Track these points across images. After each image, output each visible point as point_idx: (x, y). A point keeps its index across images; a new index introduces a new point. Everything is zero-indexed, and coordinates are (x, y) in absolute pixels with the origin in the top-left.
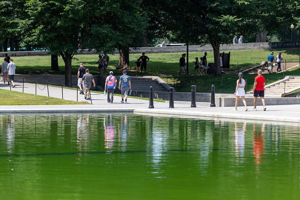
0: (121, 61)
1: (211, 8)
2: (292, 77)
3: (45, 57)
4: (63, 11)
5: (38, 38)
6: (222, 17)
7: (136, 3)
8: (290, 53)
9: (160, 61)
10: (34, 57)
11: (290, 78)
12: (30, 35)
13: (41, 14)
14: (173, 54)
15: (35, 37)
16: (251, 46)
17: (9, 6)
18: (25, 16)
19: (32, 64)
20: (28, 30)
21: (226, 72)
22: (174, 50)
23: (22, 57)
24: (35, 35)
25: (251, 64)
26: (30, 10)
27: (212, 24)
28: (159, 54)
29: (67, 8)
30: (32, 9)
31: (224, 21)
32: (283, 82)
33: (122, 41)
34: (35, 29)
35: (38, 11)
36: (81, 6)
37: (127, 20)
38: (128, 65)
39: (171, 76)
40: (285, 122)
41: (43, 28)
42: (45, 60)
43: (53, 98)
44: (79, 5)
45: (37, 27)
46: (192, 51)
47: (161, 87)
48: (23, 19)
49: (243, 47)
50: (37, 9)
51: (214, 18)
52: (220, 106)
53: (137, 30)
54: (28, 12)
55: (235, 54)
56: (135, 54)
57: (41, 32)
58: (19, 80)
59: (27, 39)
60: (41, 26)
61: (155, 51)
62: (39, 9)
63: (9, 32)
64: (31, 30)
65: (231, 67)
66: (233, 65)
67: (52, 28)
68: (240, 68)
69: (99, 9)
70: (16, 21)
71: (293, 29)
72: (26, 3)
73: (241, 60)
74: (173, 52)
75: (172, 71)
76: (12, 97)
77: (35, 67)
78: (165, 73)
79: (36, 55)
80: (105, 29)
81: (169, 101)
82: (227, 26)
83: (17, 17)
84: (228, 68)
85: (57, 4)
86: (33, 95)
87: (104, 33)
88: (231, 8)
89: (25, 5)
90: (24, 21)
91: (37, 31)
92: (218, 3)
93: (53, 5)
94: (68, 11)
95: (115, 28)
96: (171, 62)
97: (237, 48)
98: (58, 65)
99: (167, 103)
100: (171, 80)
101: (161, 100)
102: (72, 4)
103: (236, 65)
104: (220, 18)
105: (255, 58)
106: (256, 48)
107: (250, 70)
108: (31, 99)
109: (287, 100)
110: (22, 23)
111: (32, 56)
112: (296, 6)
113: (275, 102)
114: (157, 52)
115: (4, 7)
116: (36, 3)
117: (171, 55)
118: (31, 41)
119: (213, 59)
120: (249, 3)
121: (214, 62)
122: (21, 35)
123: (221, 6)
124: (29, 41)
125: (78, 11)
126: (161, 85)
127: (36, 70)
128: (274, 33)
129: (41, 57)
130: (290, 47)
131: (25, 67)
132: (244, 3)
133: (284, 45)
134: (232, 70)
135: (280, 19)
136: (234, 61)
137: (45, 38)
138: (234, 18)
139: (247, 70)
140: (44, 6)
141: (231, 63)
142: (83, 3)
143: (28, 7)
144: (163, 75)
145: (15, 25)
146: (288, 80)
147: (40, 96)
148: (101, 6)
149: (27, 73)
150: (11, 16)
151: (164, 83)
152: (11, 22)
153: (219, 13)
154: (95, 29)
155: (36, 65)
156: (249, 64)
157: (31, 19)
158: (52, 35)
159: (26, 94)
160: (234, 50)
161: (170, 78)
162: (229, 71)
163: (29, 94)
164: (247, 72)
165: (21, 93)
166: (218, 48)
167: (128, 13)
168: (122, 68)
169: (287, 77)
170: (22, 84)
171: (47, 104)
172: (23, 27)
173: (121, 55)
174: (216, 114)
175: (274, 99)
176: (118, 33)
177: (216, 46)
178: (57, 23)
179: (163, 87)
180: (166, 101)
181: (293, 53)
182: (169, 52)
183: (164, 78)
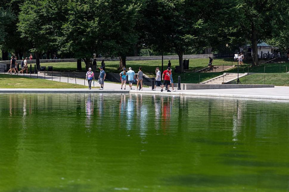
0: (121, 64)
1: (178, 30)
2: (228, 73)
3: (73, 63)
4: (86, 32)
5: (69, 49)
6: (185, 36)
7: (131, 27)
8: (226, 61)
9: (145, 65)
10: (66, 62)
11: (226, 74)
12: (64, 47)
13: (72, 33)
14: (153, 61)
15: (67, 48)
16: (202, 57)
17: (51, 28)
18: (61, 35)
19: (66, 67)
20: (63, 44)
21: (186, 72)
22: (154, 58)
23: (59, 63)
24: (67, 47)
25: (202, 67)
26: (64, 31)
27: (179, 40)
28: (144, 61)
29: (89, 30)
30: (65, 30)
31: (186, 39)
32: (222, 76)
33: (122, 50)
34: (67, 43)
35: (70, 31)
36: (98, 29)
37: (125, 37)
38: (125, 67)
39: (152, 73)
40: (225, 97)
41: (72, 43)
42: (73, 64)
43: (79, 85)
44: (96, 28)
45: (69, 42)
46: (165, 59)
47: (146, 80)
48: (60, 37)
49: (197, 57)
50: (69, 31)
51: (180, 36)
52: (184, 89)
53: (131, 43)
54: (63, 32)
55: (192, 61)
56: (129, 61)
57: (72, 45)
58: (57, 75)
59: (62, 49)
60: (72, 42)
61: (142, 59)
62: (71, 30)
63: (51, 45)
64: (65, 44)
65: (190, 68)
66: (191, 67)
67: (78, 42)
68: (196, 69)
69: (108, 30)
70: (55, 38)
71: (228, 47)
72: (62, 26)
73: (196, 64)
74: (153, 60)
75: (153, 71)
76: (53, 84)
77: (67, 68)
78: (148, 72)
79: (68, 61)
80: (112, 43)
81: (151, 87)
82: (189, 42)
83: (56, 35)
84: (188, 69)
85: (82, 27)
86: (66, 83)
87: (111, 45)
88: (190, 30)
89: (62, 28)
90: (61, 38)
91: (69, 44)
92: (182, 27)
93: (79, 28)
94: (89, 31)
95: (118, 42)
96: (152, 65)
97: (193, 57)
98: (81, 67)
99: (151, 88)
100: (152, 76)
101: (146, 86)
102: (91, 28)
103: (192, 67)
104: (184, 37)
105: (205, 63)
106: (205, 57)
107: (202, 71)
108: (65, 85)
109: (226, 86)
110: (60, 39)
111: (65, 62)
112: (230, 30)
113: (218, 87)
114: (143, 60)
115: (48, 29)
116: (68, 26)
117: (152, 62)
118: (65, 51)
119: (179, 64)
120: (201, 27)
121: (179, 65)
122: (59, 47)
123: (184, 29)
124: (64, 51)
125: (95, 31)
126: (146, 79)
127: (68, 70)
128: (215, 50)
129: (70, 63)
130: (226, 57)
131: (61, 68)
132: (198, 27)
133: (223, 55)
134: (190, 71)
135: (220, 39)
136: (191, 65)
137: (73, 49)
138: (193, 37)
139: (200, 70)
140: (73, 29)
141: (189, 66)
142: (98, 27)
143: (64, 29)
144: (147, 73)
145: (55, 40)
146: (225, 75)
147: (71, 84)
148: (109, 28)
149: (62, 71)
150: (53, 35)
151: (148, 78)
152: (52, 38)
153: (183, 34)
154: (105, 43)
155: (67, 67)
156: (201, 67)
157: (65, 37)
158: (78, 47)
159: (62, 82)
160: (192, 58)
161: (152, 74)
162: (188, 71)
163: (64, 83)
164: (199, 72)
165: (59, 82)
166: (182, 56)
167: (126, 33)
168: (121, 69)
169: (225, 74)
170: (59, 77)
171: (75, 88)
172: (60, 42)
173: (121, 61)
174: (181, 93)
175: (217, 85)
176: (119, 45)
177: (180, 55)
178: (82, 39)
179: (147, 80)
180: (150, 87)
181: (228, 61)
182: (151, 60)
183: (148, 74)
